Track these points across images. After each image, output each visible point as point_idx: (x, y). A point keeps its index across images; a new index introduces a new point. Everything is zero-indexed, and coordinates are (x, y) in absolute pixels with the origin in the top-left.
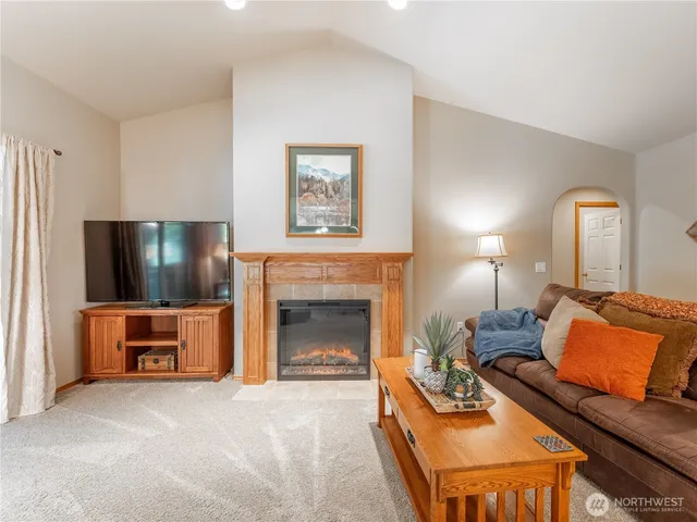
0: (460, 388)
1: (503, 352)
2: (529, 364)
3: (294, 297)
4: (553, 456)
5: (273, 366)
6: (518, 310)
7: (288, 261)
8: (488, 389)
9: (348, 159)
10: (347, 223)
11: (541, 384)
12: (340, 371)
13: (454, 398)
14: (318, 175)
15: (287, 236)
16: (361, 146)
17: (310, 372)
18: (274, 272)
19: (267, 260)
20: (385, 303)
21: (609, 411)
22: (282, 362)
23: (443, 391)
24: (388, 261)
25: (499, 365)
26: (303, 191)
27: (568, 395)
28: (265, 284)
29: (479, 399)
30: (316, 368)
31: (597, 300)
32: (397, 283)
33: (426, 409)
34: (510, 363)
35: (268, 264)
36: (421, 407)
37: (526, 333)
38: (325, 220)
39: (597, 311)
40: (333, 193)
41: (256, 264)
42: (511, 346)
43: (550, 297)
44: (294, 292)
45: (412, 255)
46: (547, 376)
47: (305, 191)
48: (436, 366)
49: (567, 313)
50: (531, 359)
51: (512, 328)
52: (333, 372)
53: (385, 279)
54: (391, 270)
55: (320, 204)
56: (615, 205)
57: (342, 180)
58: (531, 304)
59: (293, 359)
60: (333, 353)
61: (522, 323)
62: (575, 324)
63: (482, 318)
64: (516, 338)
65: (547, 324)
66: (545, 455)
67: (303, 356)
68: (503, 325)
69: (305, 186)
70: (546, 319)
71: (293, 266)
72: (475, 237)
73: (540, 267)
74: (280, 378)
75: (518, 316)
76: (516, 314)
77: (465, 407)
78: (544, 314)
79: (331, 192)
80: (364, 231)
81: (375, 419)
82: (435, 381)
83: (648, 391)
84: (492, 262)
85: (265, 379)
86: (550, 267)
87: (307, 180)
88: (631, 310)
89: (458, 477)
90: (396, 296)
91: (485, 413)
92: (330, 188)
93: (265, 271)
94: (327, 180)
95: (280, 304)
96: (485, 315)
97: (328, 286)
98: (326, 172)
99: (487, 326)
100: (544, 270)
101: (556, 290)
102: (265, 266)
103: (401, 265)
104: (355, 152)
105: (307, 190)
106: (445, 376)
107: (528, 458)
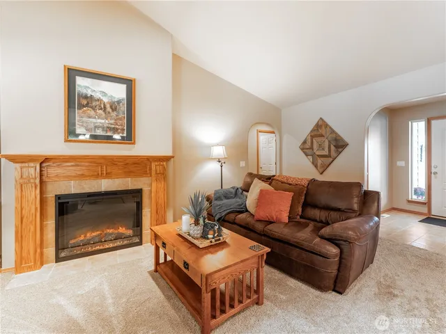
0: (211, 232)
1: (228, 211)
2: (241, 215)
3: (73, 191)
4: (257, 253)
5: (50, 251)
6: (233, 188)
7: (66, 162)
8: (225, 231)
9: (123, 87)
10: (123, 133)
11: (247, 224)
12: (118, 243)
13: (208, 239)
14: (97, 95)
15: (66, 141)
16: (135, 80)
17: (90, 249)
18: (52, 171)
19: (45, 161)
20: (154, 190)
21: (276, 230)
22: (60, 247)
23: (202, 237)
24: (155, 161)
25: (226, 218)
26: (81, 106)
27: (259, 227)
28: (42, 182)
29: (221, 236)
30: (94, 246)
31: (269, 179)
32: (163, 175)
33: (193, 248)
34: (232, 216)
35: (44, 165)
36: (190, 248)
37: (238, 200)
38: (103, 130)
39: (270, 184)
40: (110, 110)
41: (32, 164)
42: (232, 207)
43: (249, 180)
44: (74, 187)
45: (173, 157)
46: (250, 219)
47: (84, 106)
48: (197, 223)
49: (257, 187)
50: (241, 212)
51: (231, 198)
52: (111, 245)
53: (153, 173)
54: (158, 167)
55: (99, 118)
56: (273, 133)
57: (119, 102)
58: (239, 184)
59: (72, 242)
60: (111, 231)
61: (236, 194)
62: (261, 191)
63: (215, 194)
64: (233, 203)
65: (248, 194)
66: (255, 253)
67: (82, 238)
68: (227, 197)
69: (85, 102)
70: (248, 191)
71: (72, 166)
72: (209, 147)
73: (243, 164)
74: (58, 259)
75: (233, 191)
76: (232, 190)
77: (216, 241)
78: (246, 188)
79: (109, 109)
80: (136, 140)
81: (153, 268)
82: (197, 231)
83: (289, 218)
84: (219, 162)
85: (42, 264)
86: (247, 164)
87: (86, 97)
88: (282, 183)
89: (217, 275)
90: (161, 185)
91: (225, 242)
92: (108, 106)
93: (41, 171)
94: (105, 100)
95: (58, 197)
96: (216, 192)
97: (106, 180)
98: (104, 94)
99: (218, 198)
100: (244, 165)
101: (251, 175)
102: (41, 167)
103: (165, 163)
104: (130, 84)
105: (87, 105)
106: (202, 227)
107: (248, 257)
